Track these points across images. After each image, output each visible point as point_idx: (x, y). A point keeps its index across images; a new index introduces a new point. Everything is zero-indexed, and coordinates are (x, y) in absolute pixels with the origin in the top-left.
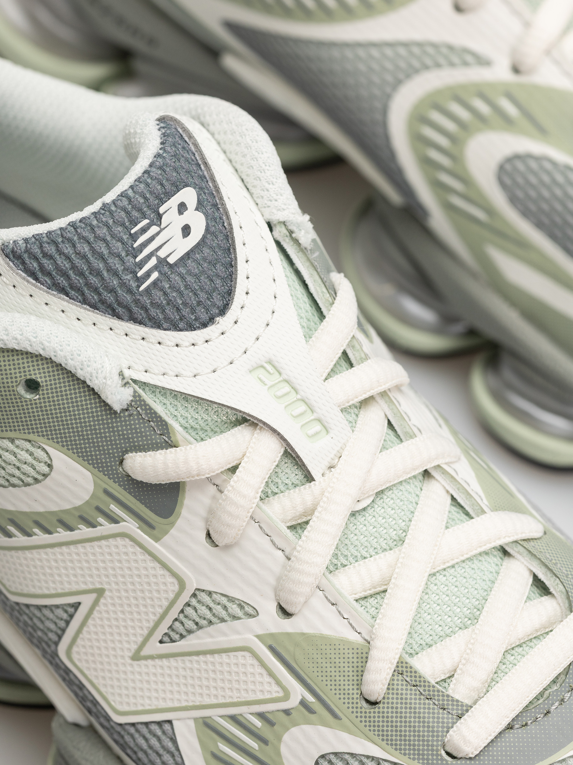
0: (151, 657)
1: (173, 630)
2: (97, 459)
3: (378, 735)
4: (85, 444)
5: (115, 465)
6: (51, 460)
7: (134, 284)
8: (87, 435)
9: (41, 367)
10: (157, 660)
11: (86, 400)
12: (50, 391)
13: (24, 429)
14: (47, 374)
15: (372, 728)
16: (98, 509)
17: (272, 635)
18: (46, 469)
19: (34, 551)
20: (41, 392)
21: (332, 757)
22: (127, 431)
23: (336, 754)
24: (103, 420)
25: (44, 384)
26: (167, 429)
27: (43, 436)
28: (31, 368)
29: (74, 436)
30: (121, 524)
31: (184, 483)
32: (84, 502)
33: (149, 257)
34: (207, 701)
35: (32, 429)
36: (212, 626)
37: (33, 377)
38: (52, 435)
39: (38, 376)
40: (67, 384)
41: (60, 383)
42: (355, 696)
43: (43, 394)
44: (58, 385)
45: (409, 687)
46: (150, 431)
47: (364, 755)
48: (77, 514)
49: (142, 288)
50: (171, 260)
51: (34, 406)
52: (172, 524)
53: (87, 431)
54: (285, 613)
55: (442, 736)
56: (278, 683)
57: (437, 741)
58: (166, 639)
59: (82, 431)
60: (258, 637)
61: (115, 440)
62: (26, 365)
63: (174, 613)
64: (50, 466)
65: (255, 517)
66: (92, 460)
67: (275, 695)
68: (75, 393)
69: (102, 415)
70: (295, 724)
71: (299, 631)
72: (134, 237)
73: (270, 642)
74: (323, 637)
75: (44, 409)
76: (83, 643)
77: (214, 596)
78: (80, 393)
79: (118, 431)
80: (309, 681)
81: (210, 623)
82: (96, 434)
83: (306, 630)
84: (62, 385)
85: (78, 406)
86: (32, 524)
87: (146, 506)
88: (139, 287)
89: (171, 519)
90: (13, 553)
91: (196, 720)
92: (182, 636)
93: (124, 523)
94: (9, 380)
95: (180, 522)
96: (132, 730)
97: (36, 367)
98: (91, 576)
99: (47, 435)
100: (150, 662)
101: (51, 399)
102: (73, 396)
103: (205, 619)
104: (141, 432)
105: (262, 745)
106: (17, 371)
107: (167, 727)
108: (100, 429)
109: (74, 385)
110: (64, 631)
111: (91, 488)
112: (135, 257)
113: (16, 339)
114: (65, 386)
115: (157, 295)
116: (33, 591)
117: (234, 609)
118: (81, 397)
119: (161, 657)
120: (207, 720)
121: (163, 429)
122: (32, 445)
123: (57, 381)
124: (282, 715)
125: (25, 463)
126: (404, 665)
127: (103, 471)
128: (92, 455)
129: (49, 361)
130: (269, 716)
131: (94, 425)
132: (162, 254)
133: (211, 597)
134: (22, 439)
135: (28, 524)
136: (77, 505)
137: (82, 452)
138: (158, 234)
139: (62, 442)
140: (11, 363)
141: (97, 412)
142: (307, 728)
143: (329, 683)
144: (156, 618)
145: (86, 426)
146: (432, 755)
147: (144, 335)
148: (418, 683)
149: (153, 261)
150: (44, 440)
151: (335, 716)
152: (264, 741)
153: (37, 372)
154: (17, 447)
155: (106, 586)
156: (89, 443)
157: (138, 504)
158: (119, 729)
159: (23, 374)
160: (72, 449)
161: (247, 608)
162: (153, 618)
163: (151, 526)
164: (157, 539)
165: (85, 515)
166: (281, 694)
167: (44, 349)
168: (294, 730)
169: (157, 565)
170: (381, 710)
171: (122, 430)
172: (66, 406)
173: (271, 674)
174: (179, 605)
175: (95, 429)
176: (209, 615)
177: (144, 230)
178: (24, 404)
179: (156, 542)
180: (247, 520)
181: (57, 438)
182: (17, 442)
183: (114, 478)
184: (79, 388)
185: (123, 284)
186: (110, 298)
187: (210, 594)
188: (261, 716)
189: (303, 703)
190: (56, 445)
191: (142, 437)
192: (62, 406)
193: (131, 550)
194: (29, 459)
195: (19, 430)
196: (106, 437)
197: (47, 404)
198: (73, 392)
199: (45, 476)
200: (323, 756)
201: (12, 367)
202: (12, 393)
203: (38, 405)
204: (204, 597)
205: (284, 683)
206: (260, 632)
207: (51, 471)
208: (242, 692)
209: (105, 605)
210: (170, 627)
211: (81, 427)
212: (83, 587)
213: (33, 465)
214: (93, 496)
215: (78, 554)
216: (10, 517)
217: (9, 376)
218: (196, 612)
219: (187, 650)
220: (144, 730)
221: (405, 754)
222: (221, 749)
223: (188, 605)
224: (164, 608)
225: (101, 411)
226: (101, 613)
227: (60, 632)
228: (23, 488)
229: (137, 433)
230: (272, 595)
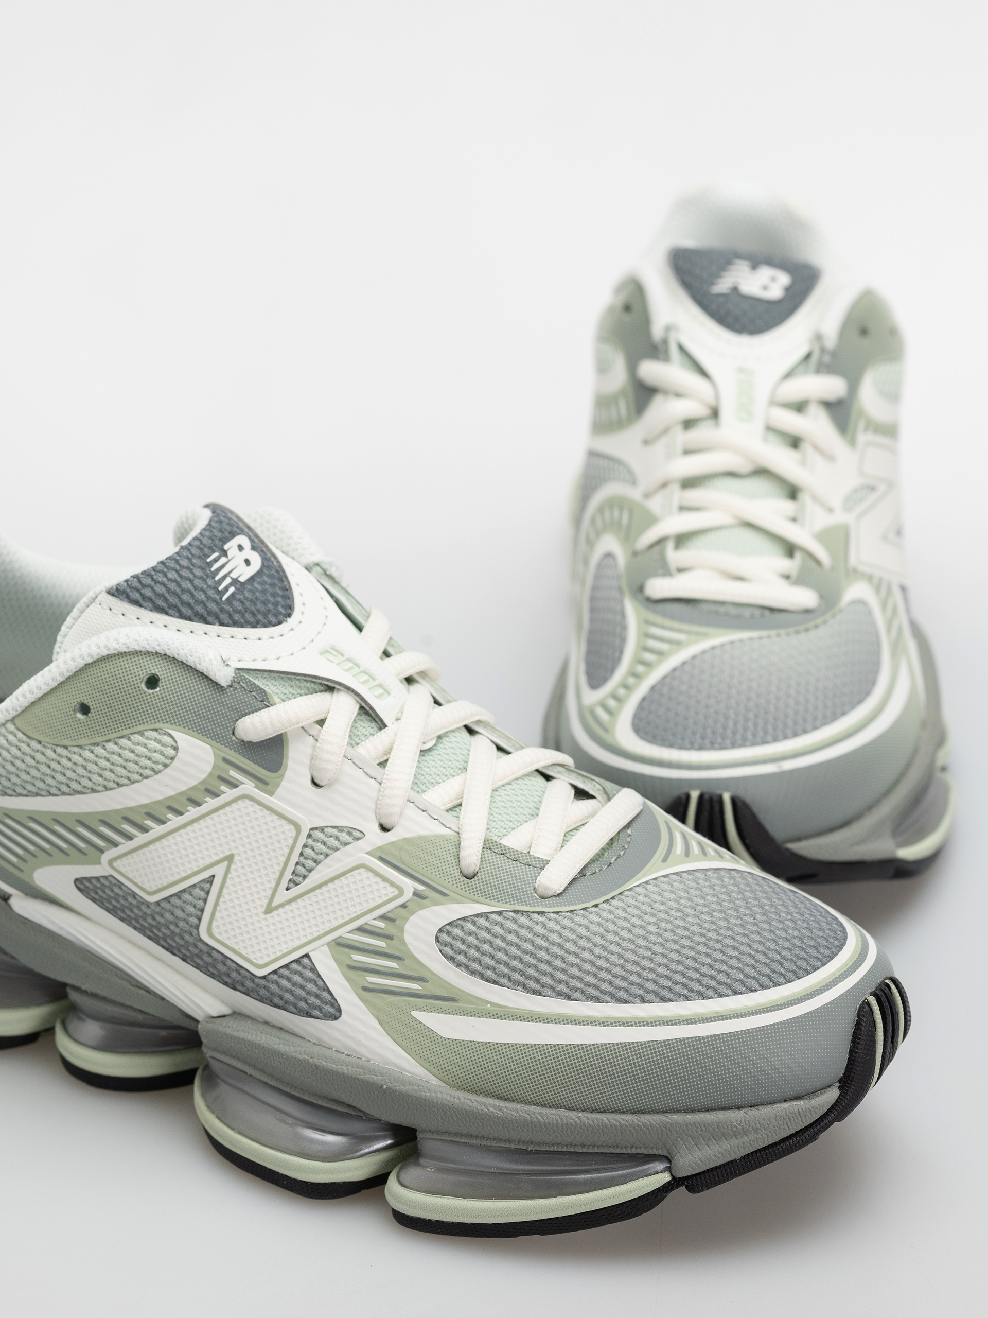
0: (282, 905)
1: (296, 875)
2: (213, 732)
3: (482, 896)
4: (202, 721)
5: (229, 735)
6: (176, 742)
7: (218, 597)
8: (203, 713)
9: (158, 663)
10: (286, 906)
11: (197, 685)
12: (167, 683)
13: (150, 720)
14: (163, 669)
15: (476, 893)
16: (220, 778)
17: (380, 848)
18: (171, 752)
19: (170, 837)
20: (160, 685)
21: (447, 927)
22: (234, 702)
23: (450, 924)
24: (213, 698)
25: (162, 677)
26: (266, 695)
27: (167, 722)
28: (150, 665)
29: (192, 717)
30: (240, 787)
31: (285, 733)
32: (207, 774)
33: (224, 578)
34: (335, 924)
35: (158, 718)
36: (328, 858)
37: (153, 672)
38: (174, 720)
39: (157, 670)
40: (180, 674)
41: (174, 674)
42: (457, 874)
43: (163, 686)
44: (173, 677)
45: (498, 856)
46: (252, 699)
47: (473, 915)
48: (203, 788)
49: (224, 598)
50: (242, 579)
51: (156, 698)
52: (282, 776)
53: (202, 710)
54: (384, 829)
55: (533, 883)
56: (392, 884)
57: (529, 887)
58: (291, 885)
59: (198, 711)
60: (368, 853)
61: (226, 713)
62: (146, 663)
63: (295, 858)
64: (176, 749)
65: (348, 756)
66: (210, 733)
67: (391, 896)
68: (188, 681)
69: (212, 694)
70: (412, 913)
71: (401, 838)
72: (210, 564)
73: (379, 854)
74: (421, 838)
75: (165, 698)
76: (221, 915)
77: (326, 830)
78: (192, 679)
79: (227, 704)
80: (416, 874)
81: (327, 855)
82: (210, 711)
83: (406, 836)
84: (177, 676)
85: (191, 691)
86: (165, 810)
87: (259, 765)
88: (221, 598)
89: (281, 772)
90: (152, 847)
91: (328, 944)
92: (305, 877)
93: (243, 785)
94: (134, 679)
95: (289, 774)
96: (275, 977)
97: (154, 664)
98: (221, 845)
99: (170, 721)
100: (281, 910)
101: (169, 689)
102: (187, 683)
103: (321, 854)
104: (245, 702)
105: (389, 941)
106: (140, 669)
107: (306, 960)
108: (212, 706)
109: (186, 674)
110: (202, 911)
111: (211, 759)
112: (214, 578)
113: (136, 641)
114: (179, 677)
115: (236, 604)
116: (172, 879)
117: (344, 837)
118: (193, 683)
119: (289, 902)
120: (338, 940)
121: (262, 696)
122: (159, 733)
123: (172, 673)
124: (401, 909)
125: (155, 751)
126: (490, 842)
127: (220, 742)
128: (209, 730)
129: (165, 656)
130: (390, 915)
131: (207, 704)
132: (234, 575)
133: (324, 833)
134: (150, 730)
135: (160, 811)
136: (202, 779)
137: (200, 729)
138: (227, 563)
139: (183, 724)
140: (134, 664)
141: (207, 692)
142: (423, 912)
143: (433, 871)
144: (280, 868)
145: (201, 706)
146: (528, 897)
147: (233, 634)
148: (504, 852)
149: (228, 581)
150: (168, 725)
151: (444, 894)
152: (389, 937)
153: (155, 667)
154: (147, 738)
155: (234, 852)
156: (205, 720)
157: (252, 764)
158: (263, 982)
159: (144, 671)
160: (192, 728)
161: (354, 833)
162: (278, 868)
163: (265, 783)
164: (271, 794)
165: (210, 788)
166: (396, 892)
167: (159, 645)
168: (413, 918)
169: (275, 817)
170: (480, 877)
171: (230, 703)
172: (182, 692)
173: (385, 879)
174: (298, 849)
175: (209, 707)
176: (324, 849)
177: (216, 560)
178: (148, 697)
179: (271, 796)
180: (340, 759)
181: (179, 722)
182: (146, 733)
183: (229, 746)
184: (190, 676)
185: (208, 598)
186: (200, 609)
187: (322, 830)
188: (383, 917)
189: (416, 894)
190: (179, 728)
191: (247, 705)
192: (179, 694)
193: (251, 809)
194: (158, 746)
195: (147, 722)
196: (218, 712)
197: (167, 694)
198: (186, 680)
199: (172, 759)
200: (441, 930)
201: (135, 667)
202: (137, 689)
203: (160, 696)
204: (318, 834)
205: (397, 883)
206: (369, 849)
207: (177, 752)
208: (364, 904)
209: (236, 870)
210: (293, 872)
211: (197, 708)
212: (216, 858)
213: (162, 752)
214: (215, 766)
215: (207, 827)
216: (146, 811)
217: (133, 675)
218: (314, 850)
219: (310, 887)
220: (285, 972)
221: (506, 903)
222: (354, 959)
223: (305, 846)
224: (286, 855)
225: (211, 691)
226: (233, 879)
227: (199, 913)
228: (156, 776)
229: (242, 703)
230: (373, 816)
